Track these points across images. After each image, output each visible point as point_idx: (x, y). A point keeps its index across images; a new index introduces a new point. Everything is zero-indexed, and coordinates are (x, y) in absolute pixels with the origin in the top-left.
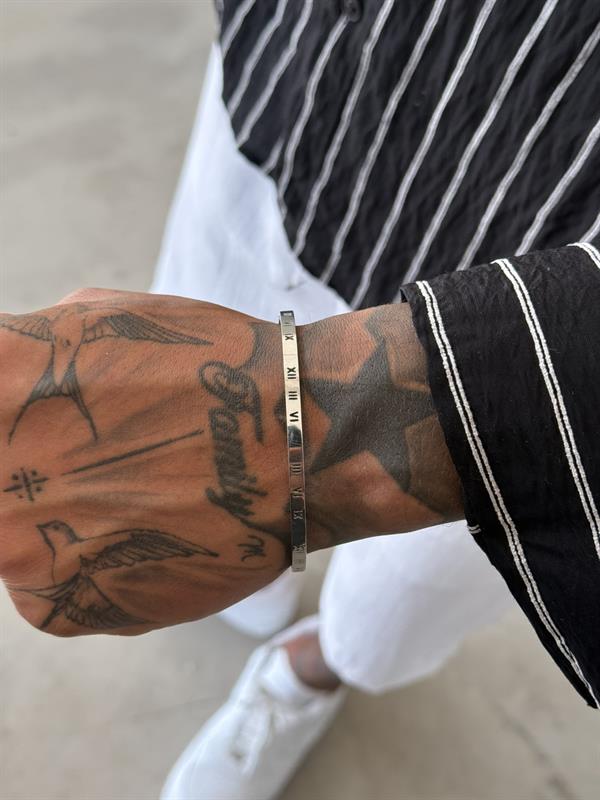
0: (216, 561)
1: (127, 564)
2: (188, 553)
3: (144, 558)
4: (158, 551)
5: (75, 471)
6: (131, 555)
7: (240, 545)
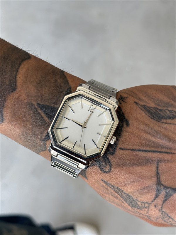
0: (136, 100)
1: (168, 110)
2: (144, 106)
3: (160, 110)
4: (155, 111)
5: (172, 153)
6: (165, 113)
7: (126, 102)
